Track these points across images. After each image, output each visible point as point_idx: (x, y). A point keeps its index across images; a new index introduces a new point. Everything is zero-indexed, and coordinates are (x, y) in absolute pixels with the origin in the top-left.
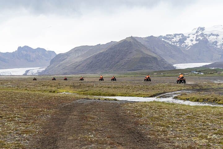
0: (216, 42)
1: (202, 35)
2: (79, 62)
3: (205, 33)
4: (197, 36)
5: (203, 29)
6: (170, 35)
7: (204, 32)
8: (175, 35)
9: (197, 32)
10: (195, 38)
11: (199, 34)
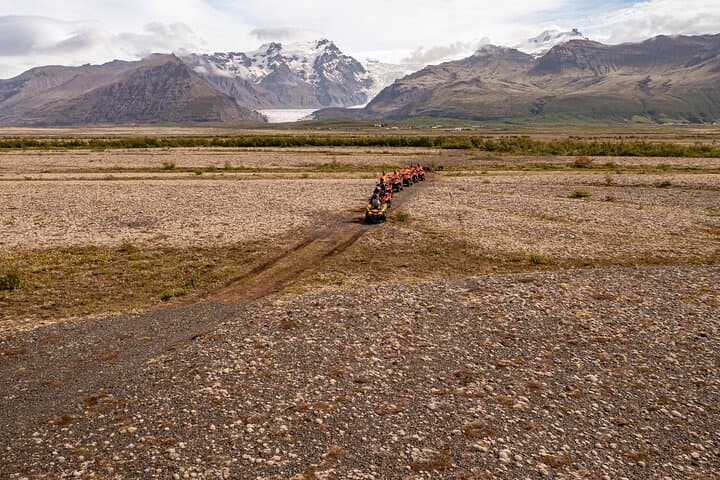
0: (303, 72)
1: (279, 57)
2: (70, 101)
3: (283, 55)
4: (270, 60)
5: (278, 47)
6: (221, 54)
7: (280, 52)
8: (231, 55)
9: (269, 52)
10: (267, 62)
11: (273, 56)
